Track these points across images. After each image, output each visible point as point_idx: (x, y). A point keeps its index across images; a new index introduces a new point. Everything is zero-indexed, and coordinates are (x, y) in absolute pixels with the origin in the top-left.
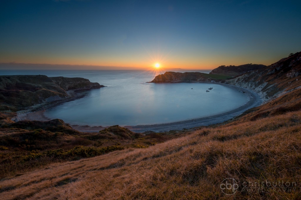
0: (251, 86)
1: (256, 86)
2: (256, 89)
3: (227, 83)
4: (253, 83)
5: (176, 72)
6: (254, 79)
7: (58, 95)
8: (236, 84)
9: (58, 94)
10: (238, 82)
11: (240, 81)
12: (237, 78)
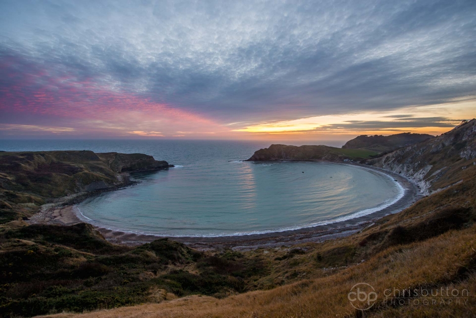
0: (408, 171)
1: (415, 170)
2: (415, 175)
3: (370, 164)
4: (410, 165)
5: (288, 145)
6: (411, 158)
7: (104, 181)
8: (384, 167)
9: (104, 178)
10: (386, 163)
11: (390, 162)
12: (386, 156)
